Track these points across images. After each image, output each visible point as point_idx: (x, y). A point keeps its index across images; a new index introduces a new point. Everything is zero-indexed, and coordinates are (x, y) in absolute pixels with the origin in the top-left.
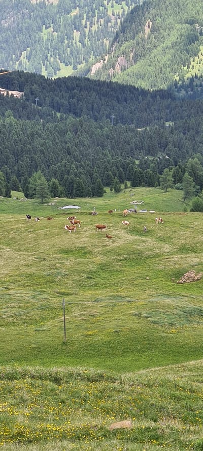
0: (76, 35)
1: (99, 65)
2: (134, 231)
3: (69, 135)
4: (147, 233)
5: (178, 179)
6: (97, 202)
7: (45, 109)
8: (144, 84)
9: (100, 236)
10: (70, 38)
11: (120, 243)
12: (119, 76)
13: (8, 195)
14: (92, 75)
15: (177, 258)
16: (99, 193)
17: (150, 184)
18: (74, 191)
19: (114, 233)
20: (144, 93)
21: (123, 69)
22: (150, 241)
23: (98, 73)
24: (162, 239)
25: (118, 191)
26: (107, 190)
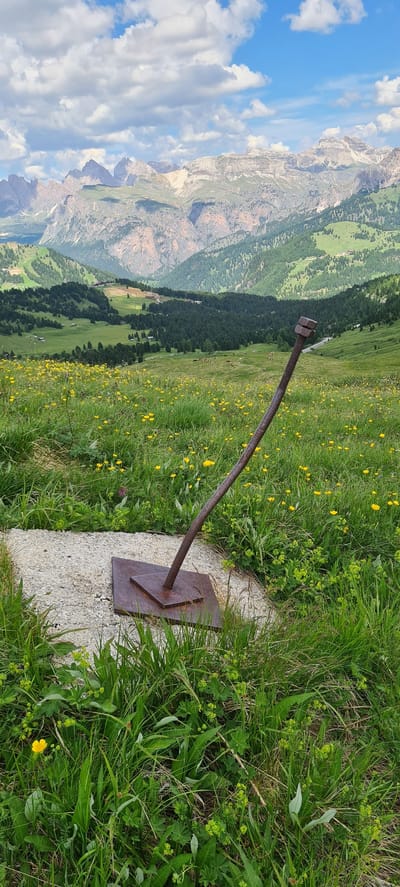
0: (228, 271)
1: (239, 285)
2: (244, 362)
3: (224, 321)
4: (251, 363)
5: (275, 339)
6: (237, 352)
7: (212, 308)
8: (261, 294)
9: (228, 366)
10: (225, 273)
11: (237, 368)
12: (249, 290)
13: (194, 351)
14: (236, 291)
15: (264, 374)
16: (238, 348)
17: (262, 342)
18: (226, 347)
19: (235, 363)
20: (261, 298)
21: (251, 287)
22: (252, 367)
23: (239, 290)
24: (257, 365)
25: (247, 346)
26: (241, 346)
